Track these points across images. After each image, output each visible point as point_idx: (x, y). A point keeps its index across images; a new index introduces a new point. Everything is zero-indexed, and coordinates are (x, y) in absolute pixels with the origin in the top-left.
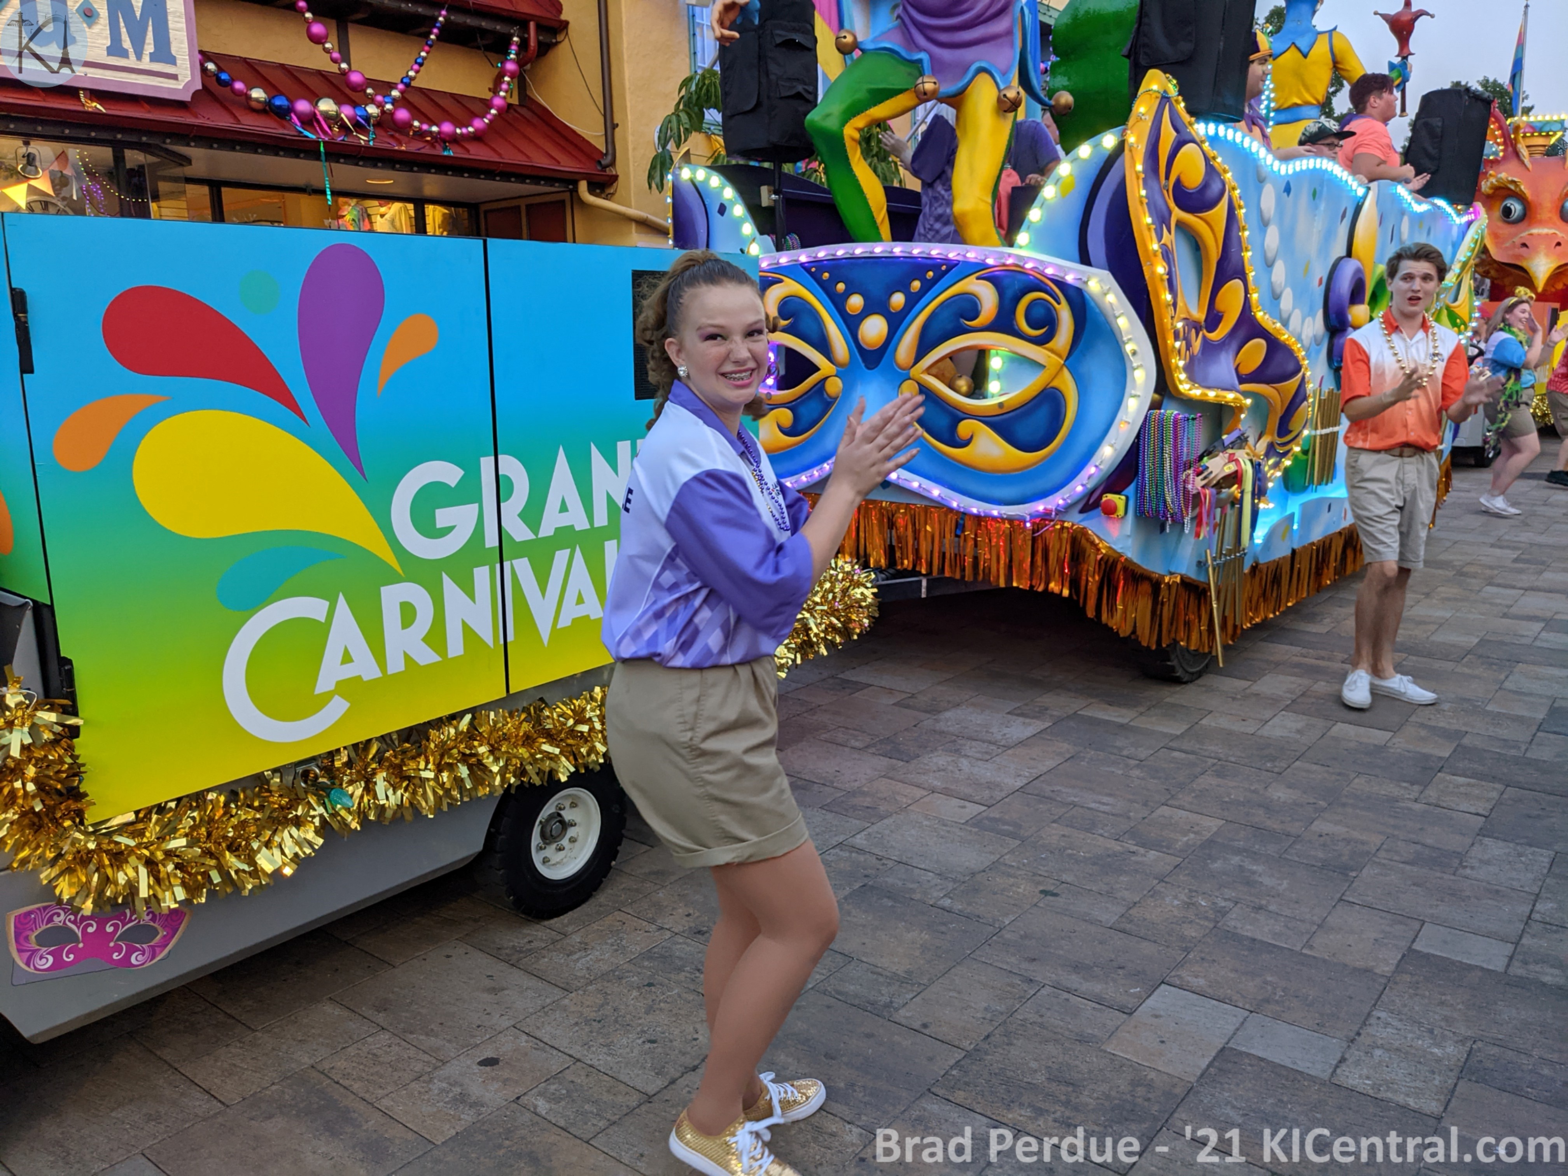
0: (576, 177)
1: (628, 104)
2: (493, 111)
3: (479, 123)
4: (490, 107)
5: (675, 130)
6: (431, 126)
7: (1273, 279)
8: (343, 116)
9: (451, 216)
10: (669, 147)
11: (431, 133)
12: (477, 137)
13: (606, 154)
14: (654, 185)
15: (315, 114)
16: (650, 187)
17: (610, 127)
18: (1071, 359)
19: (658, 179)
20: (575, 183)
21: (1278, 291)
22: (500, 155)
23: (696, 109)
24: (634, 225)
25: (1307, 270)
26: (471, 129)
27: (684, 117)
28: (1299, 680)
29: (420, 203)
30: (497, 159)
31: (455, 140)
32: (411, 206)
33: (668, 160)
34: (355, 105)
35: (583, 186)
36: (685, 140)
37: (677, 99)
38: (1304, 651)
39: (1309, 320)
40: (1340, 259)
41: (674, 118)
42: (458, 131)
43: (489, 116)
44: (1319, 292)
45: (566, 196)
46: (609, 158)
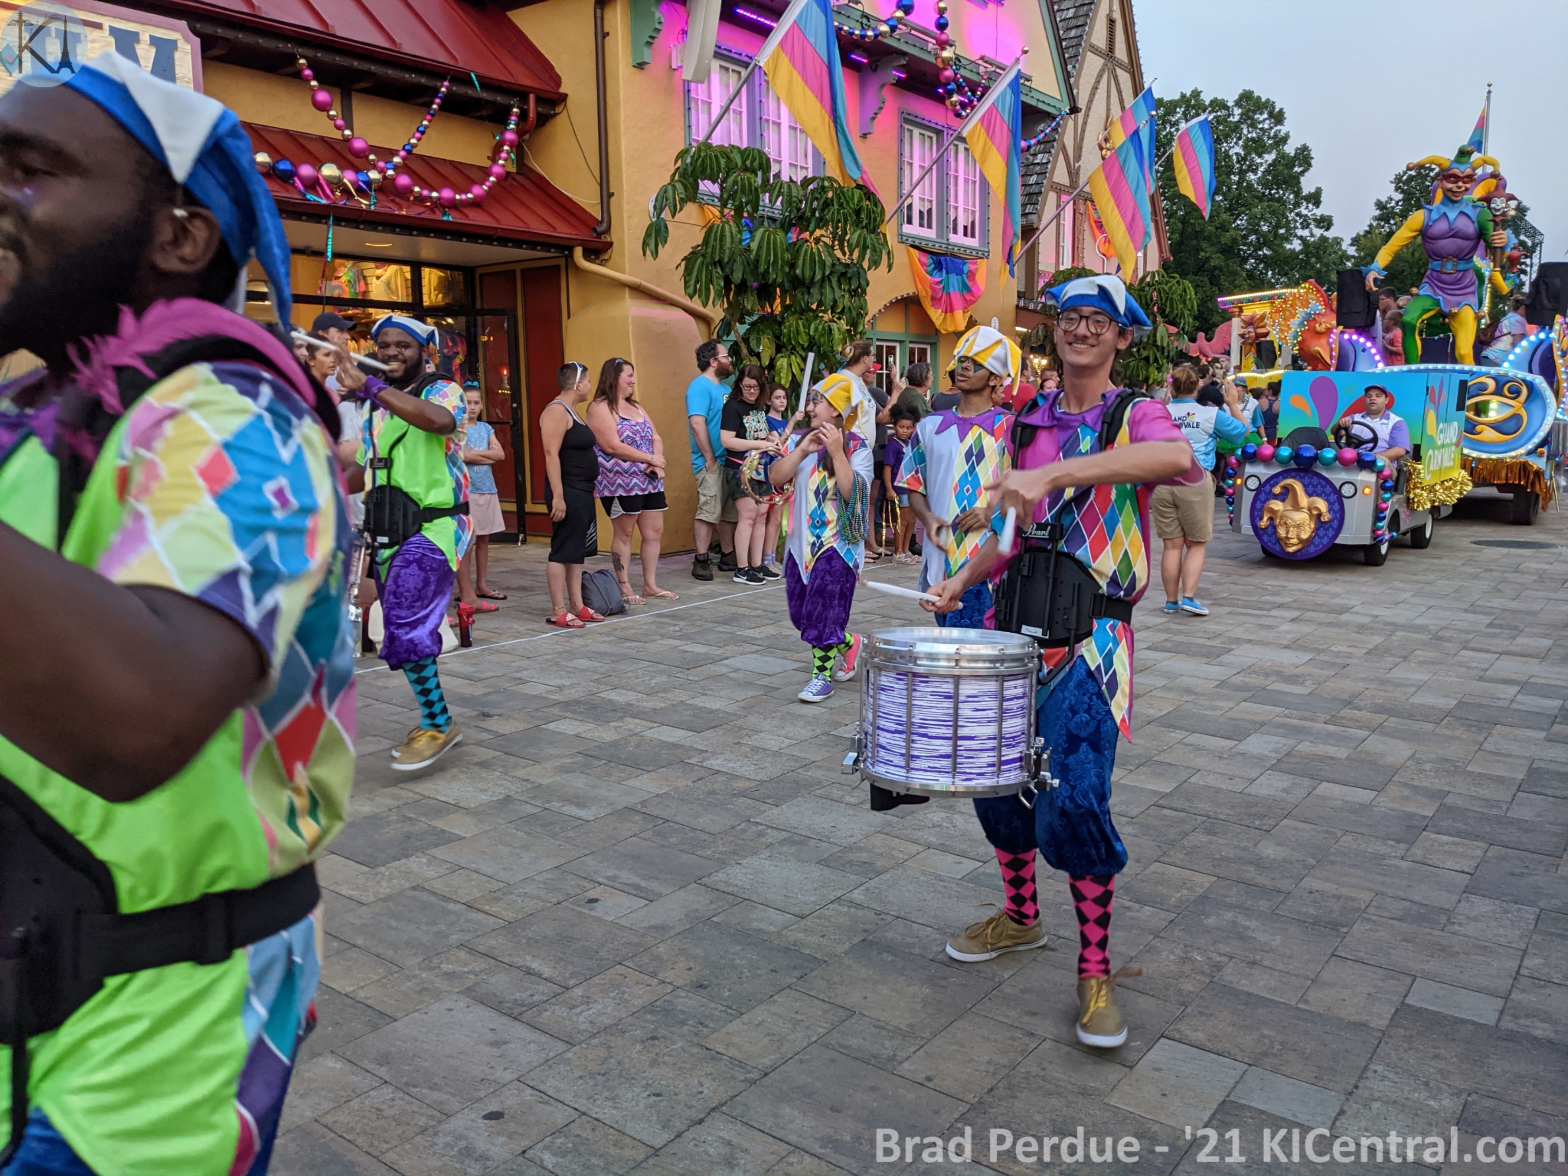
0: (572, 243)
1: (624, 174)
2: (492, 179)
3: (479, 190)
4: (489, 175)
5: (671, 200)
6: (431, 191)
8: (345, 181)
9: (446, 278)
10: (663, 216)
11: (431, 198)
12: (476, 204)
13: (601, 222)
14: (648, 252)
15: (318, 179)
16: (644, 254)
17: (606, 195)
19: (653, 246)
20: (571, 249)
22: (497, 220)
23: (691, 180)
24: (627, 290)
26: (470, 196)
27: (679, 186)
28: (1284, 741)
29: (416, 266)
30: (494, 224)
31: (453, 205)
32: (407, 269)
33: (663, 229)
34: (357, 170)
35: (578, 252)
36: (681, 210)
37: (673, 171)
38: (1287, 712)
41: (670, 188)
42: (458, 197)
43: (488, 184)
45: (562, 262)
46: (605, 225)
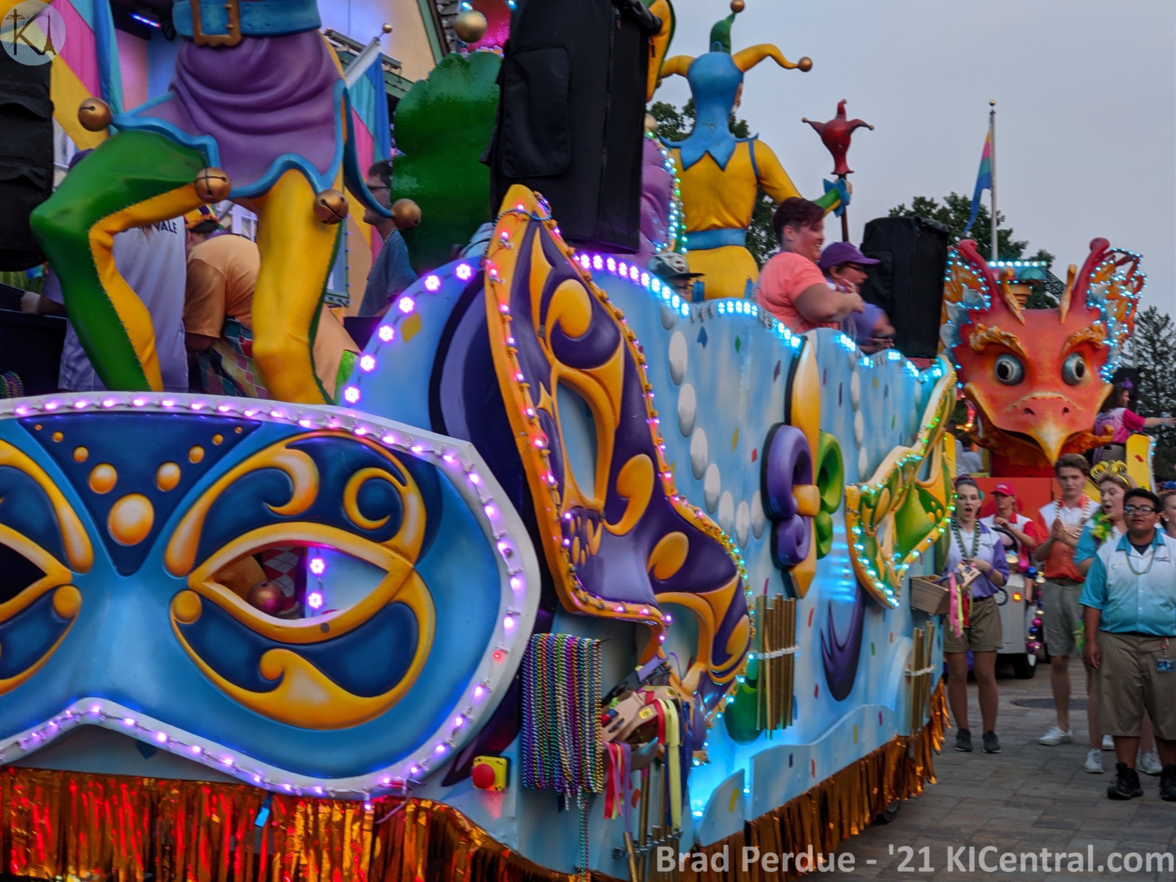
7: (693, 451)
18: (424, 561)
21: (700, 468)
25: (736, 440)
39: (743, 505)
40: (776, 427)
44: (754, 469)
